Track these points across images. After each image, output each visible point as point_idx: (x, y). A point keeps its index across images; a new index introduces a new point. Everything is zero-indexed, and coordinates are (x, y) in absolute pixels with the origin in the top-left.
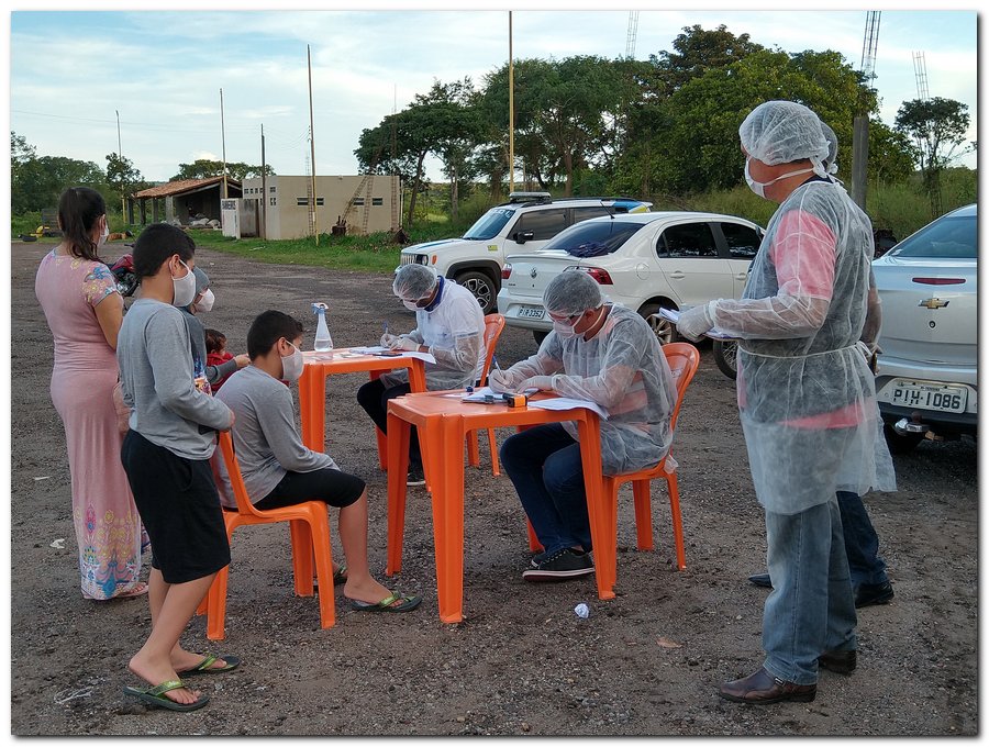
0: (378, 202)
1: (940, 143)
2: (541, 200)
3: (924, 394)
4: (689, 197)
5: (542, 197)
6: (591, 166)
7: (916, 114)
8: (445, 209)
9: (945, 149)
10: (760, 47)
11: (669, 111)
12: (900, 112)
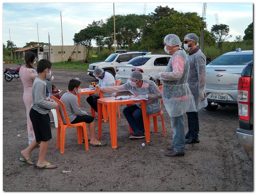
0: (79, 52)
1: (222, 36)
2: (124, 52)
3: (218, 96)
4: (160, 50)
5: (124, 51)
6: (134, 42)
7: (216, 28)
8: (96, 54)
9: (223, 37)
10: (176, 11)
11: (154, 28)
12: (212, 28)
